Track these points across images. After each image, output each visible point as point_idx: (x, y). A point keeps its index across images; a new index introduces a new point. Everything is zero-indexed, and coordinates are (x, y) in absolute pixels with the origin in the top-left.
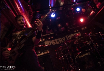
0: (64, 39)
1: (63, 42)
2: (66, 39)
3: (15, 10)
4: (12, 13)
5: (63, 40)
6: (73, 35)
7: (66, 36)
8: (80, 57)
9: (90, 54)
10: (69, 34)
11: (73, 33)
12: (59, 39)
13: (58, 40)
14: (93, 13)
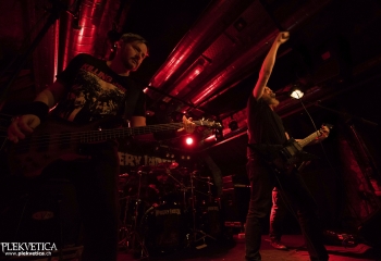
0: (138, 161)
1: (132, 164)
2: (142, 161)
3: (68, 34)
4: (54, 32)
5: (134, 161)
6: (159, 160)
7: (146, 157)
8: (157, 212)
9: (179, 213)
10: (153, 154)
11: (163, 157)
12: (127, 155)
13: (124, 157)
14: (213, 140)
